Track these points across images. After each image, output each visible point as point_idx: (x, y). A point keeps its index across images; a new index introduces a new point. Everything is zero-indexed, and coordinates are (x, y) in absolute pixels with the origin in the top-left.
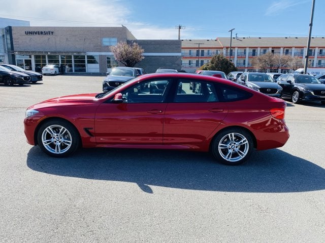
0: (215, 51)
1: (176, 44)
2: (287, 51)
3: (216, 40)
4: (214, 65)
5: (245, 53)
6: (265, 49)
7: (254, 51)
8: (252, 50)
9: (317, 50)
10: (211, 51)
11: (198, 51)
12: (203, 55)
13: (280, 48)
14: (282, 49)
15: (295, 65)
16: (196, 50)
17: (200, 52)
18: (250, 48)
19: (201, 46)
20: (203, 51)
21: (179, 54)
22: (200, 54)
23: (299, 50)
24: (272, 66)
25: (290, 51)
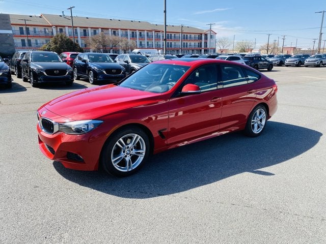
0: (42, 29)
1: (3, 19)
2: (114, 32)
3: (41, 17)
4: (58, 45)
5: (77, 33)
6: (95, 30)
7: (85, 31)
8: (82, 30)
9: (138, 33)
10: (38, 29)
11: (21, 29)
12: (28, 33)
13: (108, 29)
14: (110, 30)
15: (125, 45)
16: (18, 27)
17: (24, 29)
18: (80, 27)
19: (28, 23)
20: (27, 29)
21: (10, 32)
22: (25, 32)
23: (124, 32)
24: (104, 46)
25: (116, 33)
